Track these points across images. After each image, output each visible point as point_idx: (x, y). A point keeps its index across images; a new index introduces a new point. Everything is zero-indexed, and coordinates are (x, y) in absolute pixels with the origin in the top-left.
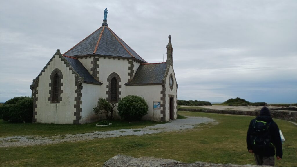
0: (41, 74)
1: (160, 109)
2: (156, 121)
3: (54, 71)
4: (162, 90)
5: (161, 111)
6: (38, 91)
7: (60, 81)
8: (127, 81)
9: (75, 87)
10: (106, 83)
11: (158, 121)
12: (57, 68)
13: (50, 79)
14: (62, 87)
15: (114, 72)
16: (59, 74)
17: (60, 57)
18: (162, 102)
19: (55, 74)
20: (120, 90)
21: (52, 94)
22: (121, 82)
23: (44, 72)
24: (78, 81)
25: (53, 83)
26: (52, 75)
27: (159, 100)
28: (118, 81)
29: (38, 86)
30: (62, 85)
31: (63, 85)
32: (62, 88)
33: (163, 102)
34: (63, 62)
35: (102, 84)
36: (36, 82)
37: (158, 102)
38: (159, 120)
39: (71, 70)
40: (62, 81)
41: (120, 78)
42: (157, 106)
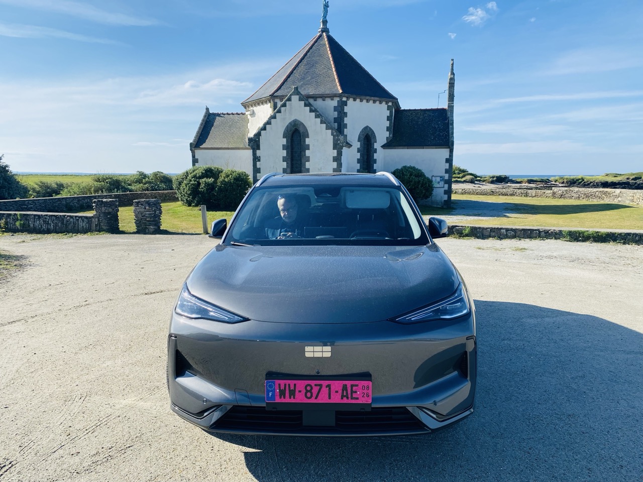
0: (264, 128)
1: (444, 187)
2: (435, 206)
3: (290, 123)
4: (448, 157)
5: (445, 190)
6: (260, 157)
7: (305, 141)
8: (385, 141)
9: (334, 153)
10: (357, 145)
11: (439, 206)
12: (296, 119)
13: (284, 137)
14: (307, 151)
15: (367, 126)
16: (301, 130)
17: (300, 100)
18: (447, 177)
19: (293, 129)
20: (376, 156)
21: (290, 162)
22: (376, 142)
23: (270, 124)
24: (339, 142)
25: (290, 144)
26: (287, 131)
27: (443, 173)
28: (372, 141)
29: (259, 149)
30: (308, 147)
31: (310, 149)
32: (308, 153)
33: (449, 176)
34: (308, 108)
35: (352, 146)
36: (255, 141)
37: (441, 177)
38: (440, 204)
39: (325, 123)
40: (308, 141)
41: (375, 135)
42: (439, 182)
